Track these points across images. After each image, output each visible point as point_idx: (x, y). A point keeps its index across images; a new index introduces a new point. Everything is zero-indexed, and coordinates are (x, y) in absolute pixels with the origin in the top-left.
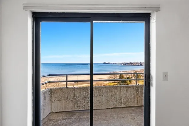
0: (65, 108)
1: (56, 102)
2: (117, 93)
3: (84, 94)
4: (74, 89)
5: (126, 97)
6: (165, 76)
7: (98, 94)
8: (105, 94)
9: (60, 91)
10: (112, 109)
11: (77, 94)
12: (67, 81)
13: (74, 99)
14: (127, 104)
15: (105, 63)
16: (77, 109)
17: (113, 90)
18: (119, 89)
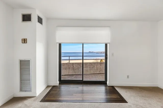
0: (68, 73)
1: (64, 70)
2: (95, 66)
3: (78, 66)
4: (73, 63)
5: (100, 68)
6: (113, 54)
7: (85, 66)
8: (89, 67)
9: (66, 64)
10: (93, 75)
11: (75, 66)
12: (69, 60)
13: (73, 69)
14: (101, 72)
15: (89, 52)
16: (75, 74)
17: (93, 64)
18: (96, 64)
